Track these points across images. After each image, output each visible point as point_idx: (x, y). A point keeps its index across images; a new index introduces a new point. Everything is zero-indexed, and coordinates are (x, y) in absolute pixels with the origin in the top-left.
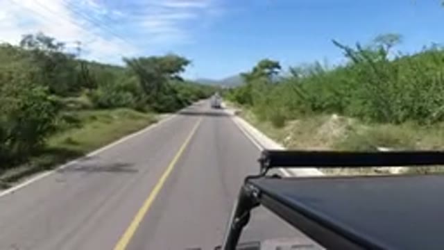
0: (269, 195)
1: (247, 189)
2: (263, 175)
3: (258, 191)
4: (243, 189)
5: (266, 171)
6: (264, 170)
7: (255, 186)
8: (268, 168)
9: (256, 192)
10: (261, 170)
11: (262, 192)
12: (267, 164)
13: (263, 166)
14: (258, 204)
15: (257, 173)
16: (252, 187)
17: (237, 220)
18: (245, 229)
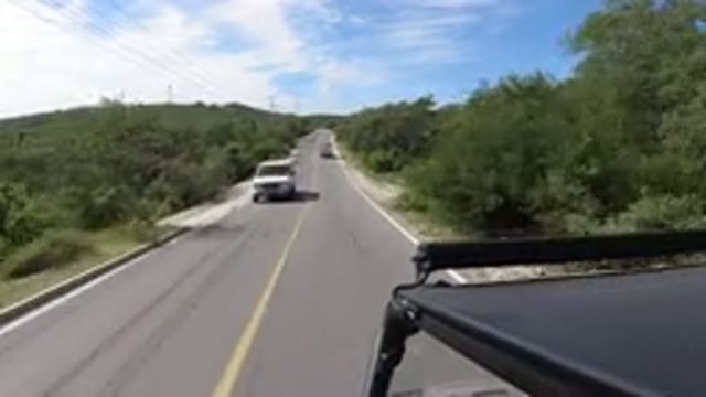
0: (434, 315)
1: (396, 307)
2: (422, 282)
3: (415, 309)
4: (390, 306)
5: (426, 277)
6: (423, 275)
7: (410, 301)
8: (429, 271)
9: (412, 310)
10: (418, 276)
11: (421, 311)
12: (426, 265)
13: (420, 269)
14: (416, 330)
15: (412, 280)
16: (404, 302)
17: (384, 356)
18: (398, 370)
